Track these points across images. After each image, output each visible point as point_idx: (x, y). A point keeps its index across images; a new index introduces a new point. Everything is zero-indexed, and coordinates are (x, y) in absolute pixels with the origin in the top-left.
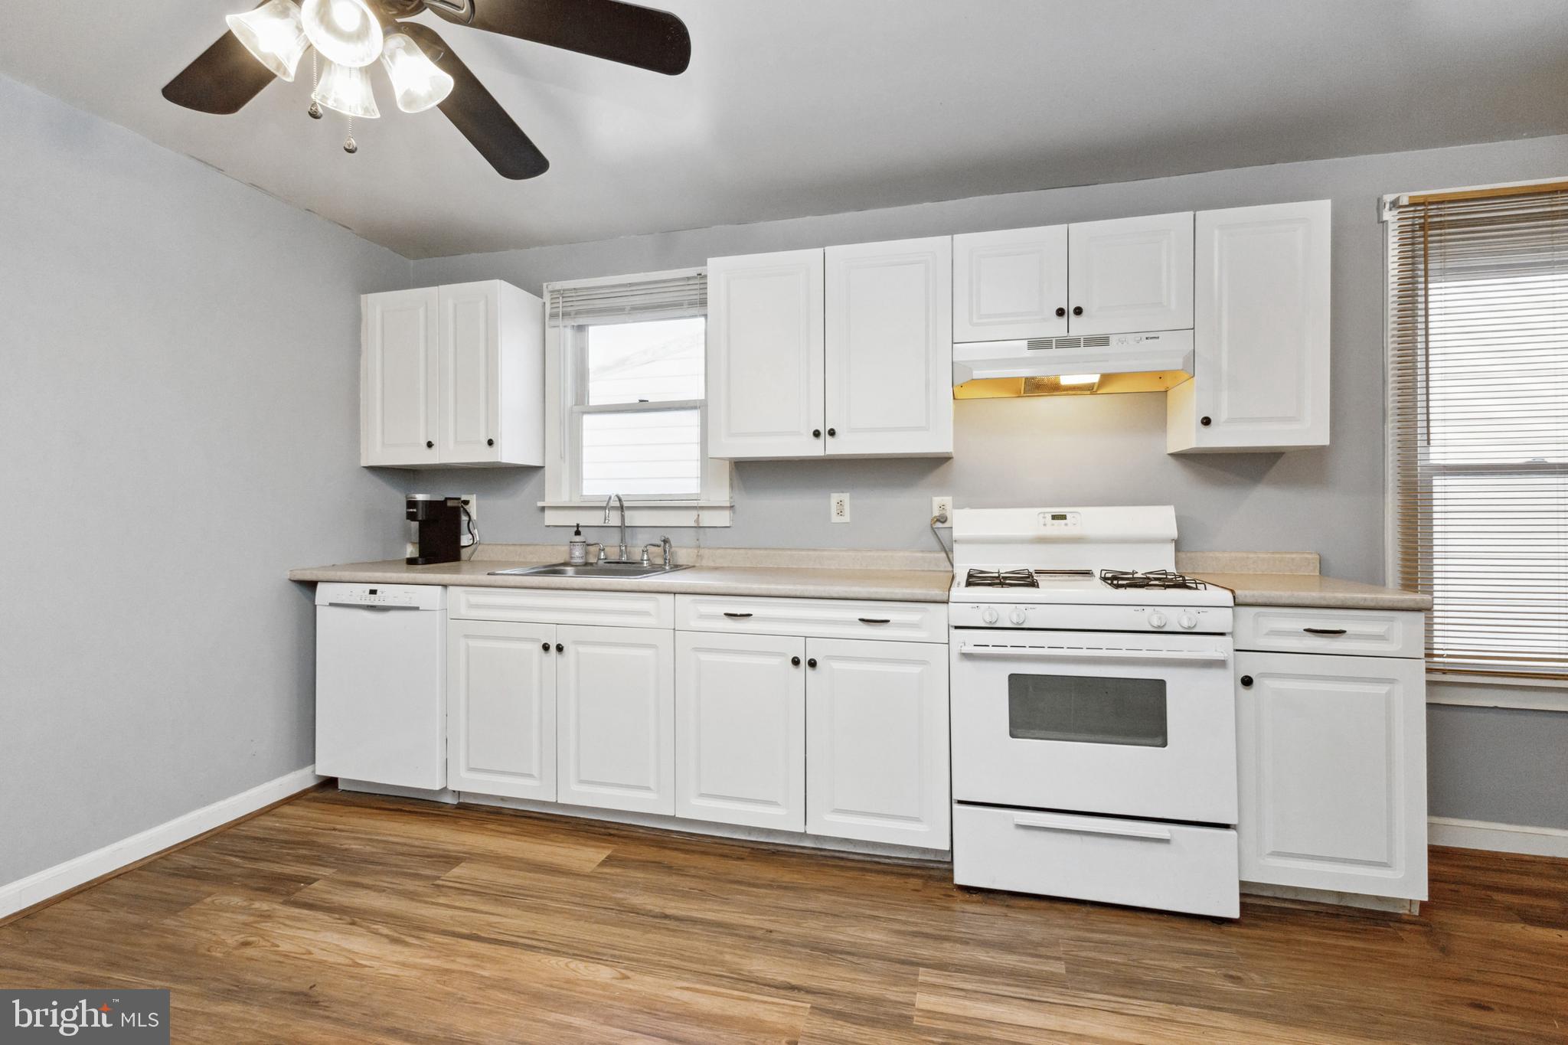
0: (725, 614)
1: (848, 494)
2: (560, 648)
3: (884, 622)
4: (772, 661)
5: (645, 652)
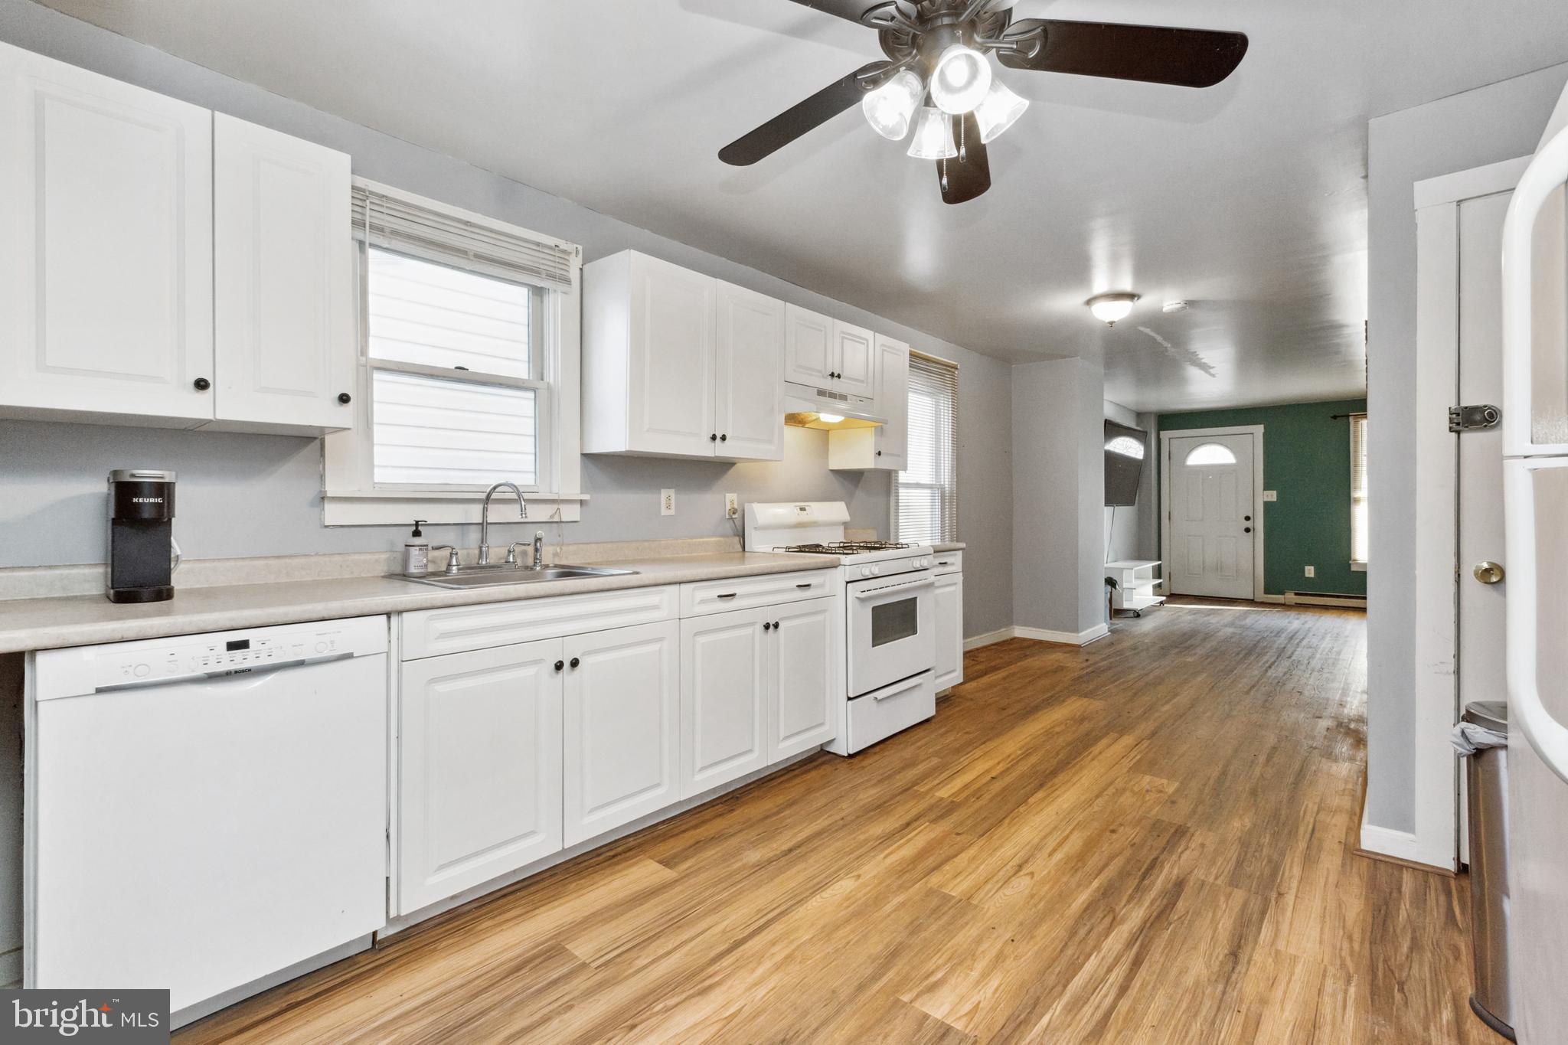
0: (719, 596)
1: (673, 490)
2: (575, 663)
3: (808, 585)
4: (748, 631)
5: (655, 647)
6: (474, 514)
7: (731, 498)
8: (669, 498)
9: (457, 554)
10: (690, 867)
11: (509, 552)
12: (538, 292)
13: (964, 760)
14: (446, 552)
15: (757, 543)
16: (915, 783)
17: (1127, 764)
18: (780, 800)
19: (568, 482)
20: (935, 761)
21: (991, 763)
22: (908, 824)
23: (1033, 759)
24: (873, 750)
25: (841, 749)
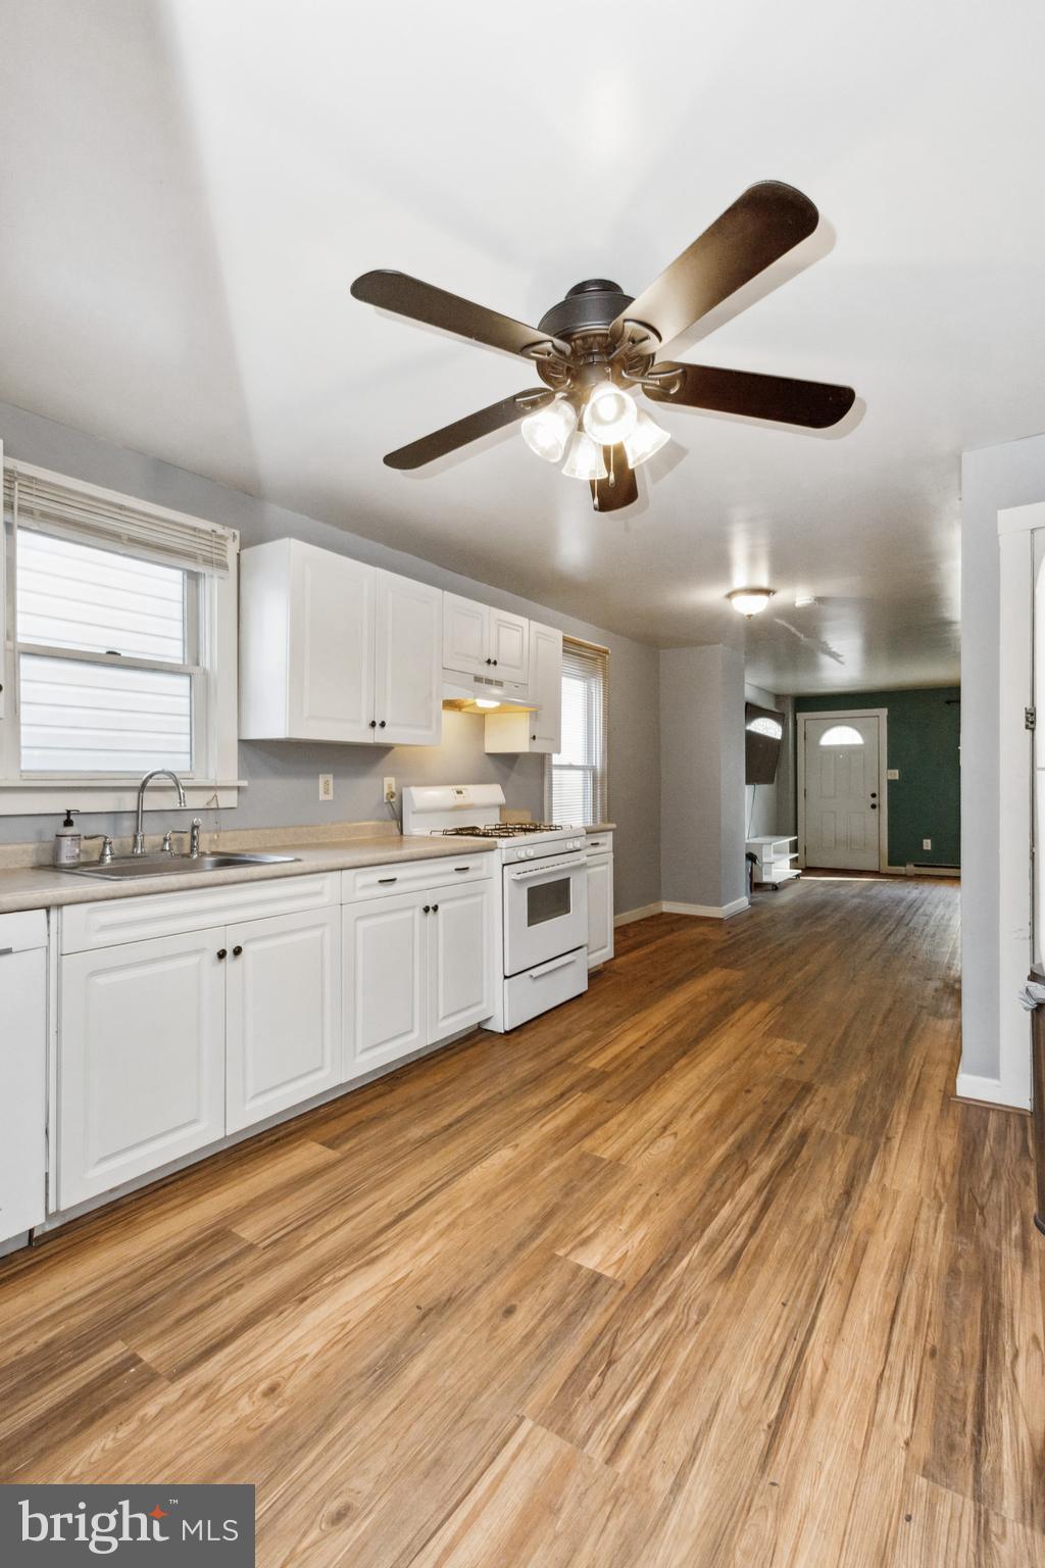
0: (380, 882)
1: (332, 776)
2: (238, 951)
3: (467, 868)
4: (409, 914)
5: (317, 933)
6: (129, 802)
7: (389, 783)
8: (327, 783)
9: (110, 843)
10: (352, 1148)
11: (165, 840)
12: (193, 577)
13: (614, 1032)
14: (100, 841)
15: (415, 827)
16: (570, 1055)
17: (762, 1028)
18: (439, 1078)
19: (224, 768)
20: (587, 1034)
21: (640, 1033)
22: (562, 1095)
23: (678, 1028)
24: (529, 1026)
25: (499, 1025)
